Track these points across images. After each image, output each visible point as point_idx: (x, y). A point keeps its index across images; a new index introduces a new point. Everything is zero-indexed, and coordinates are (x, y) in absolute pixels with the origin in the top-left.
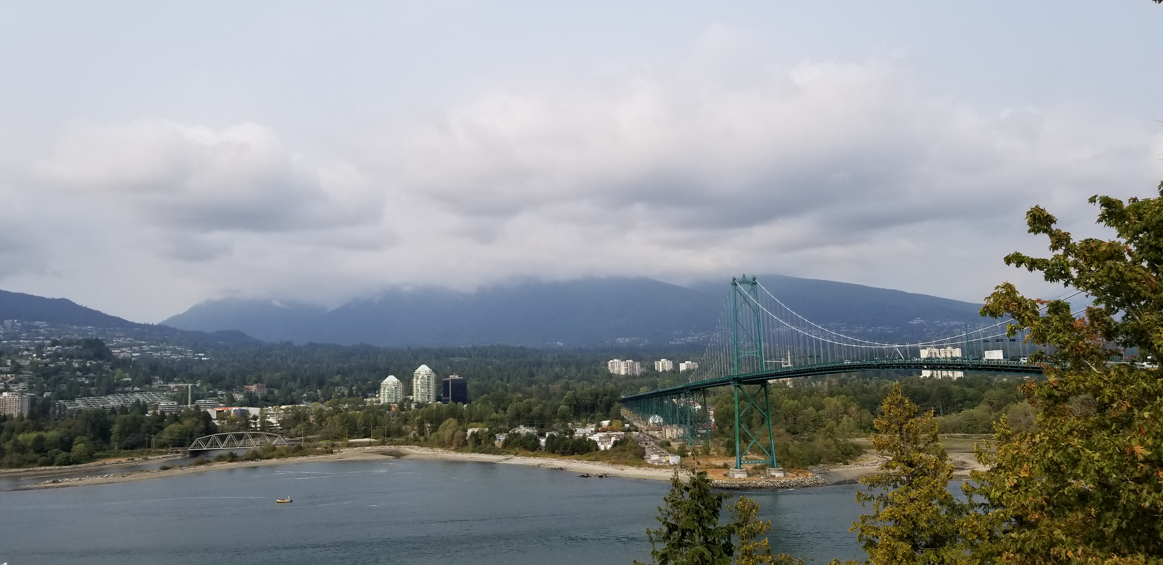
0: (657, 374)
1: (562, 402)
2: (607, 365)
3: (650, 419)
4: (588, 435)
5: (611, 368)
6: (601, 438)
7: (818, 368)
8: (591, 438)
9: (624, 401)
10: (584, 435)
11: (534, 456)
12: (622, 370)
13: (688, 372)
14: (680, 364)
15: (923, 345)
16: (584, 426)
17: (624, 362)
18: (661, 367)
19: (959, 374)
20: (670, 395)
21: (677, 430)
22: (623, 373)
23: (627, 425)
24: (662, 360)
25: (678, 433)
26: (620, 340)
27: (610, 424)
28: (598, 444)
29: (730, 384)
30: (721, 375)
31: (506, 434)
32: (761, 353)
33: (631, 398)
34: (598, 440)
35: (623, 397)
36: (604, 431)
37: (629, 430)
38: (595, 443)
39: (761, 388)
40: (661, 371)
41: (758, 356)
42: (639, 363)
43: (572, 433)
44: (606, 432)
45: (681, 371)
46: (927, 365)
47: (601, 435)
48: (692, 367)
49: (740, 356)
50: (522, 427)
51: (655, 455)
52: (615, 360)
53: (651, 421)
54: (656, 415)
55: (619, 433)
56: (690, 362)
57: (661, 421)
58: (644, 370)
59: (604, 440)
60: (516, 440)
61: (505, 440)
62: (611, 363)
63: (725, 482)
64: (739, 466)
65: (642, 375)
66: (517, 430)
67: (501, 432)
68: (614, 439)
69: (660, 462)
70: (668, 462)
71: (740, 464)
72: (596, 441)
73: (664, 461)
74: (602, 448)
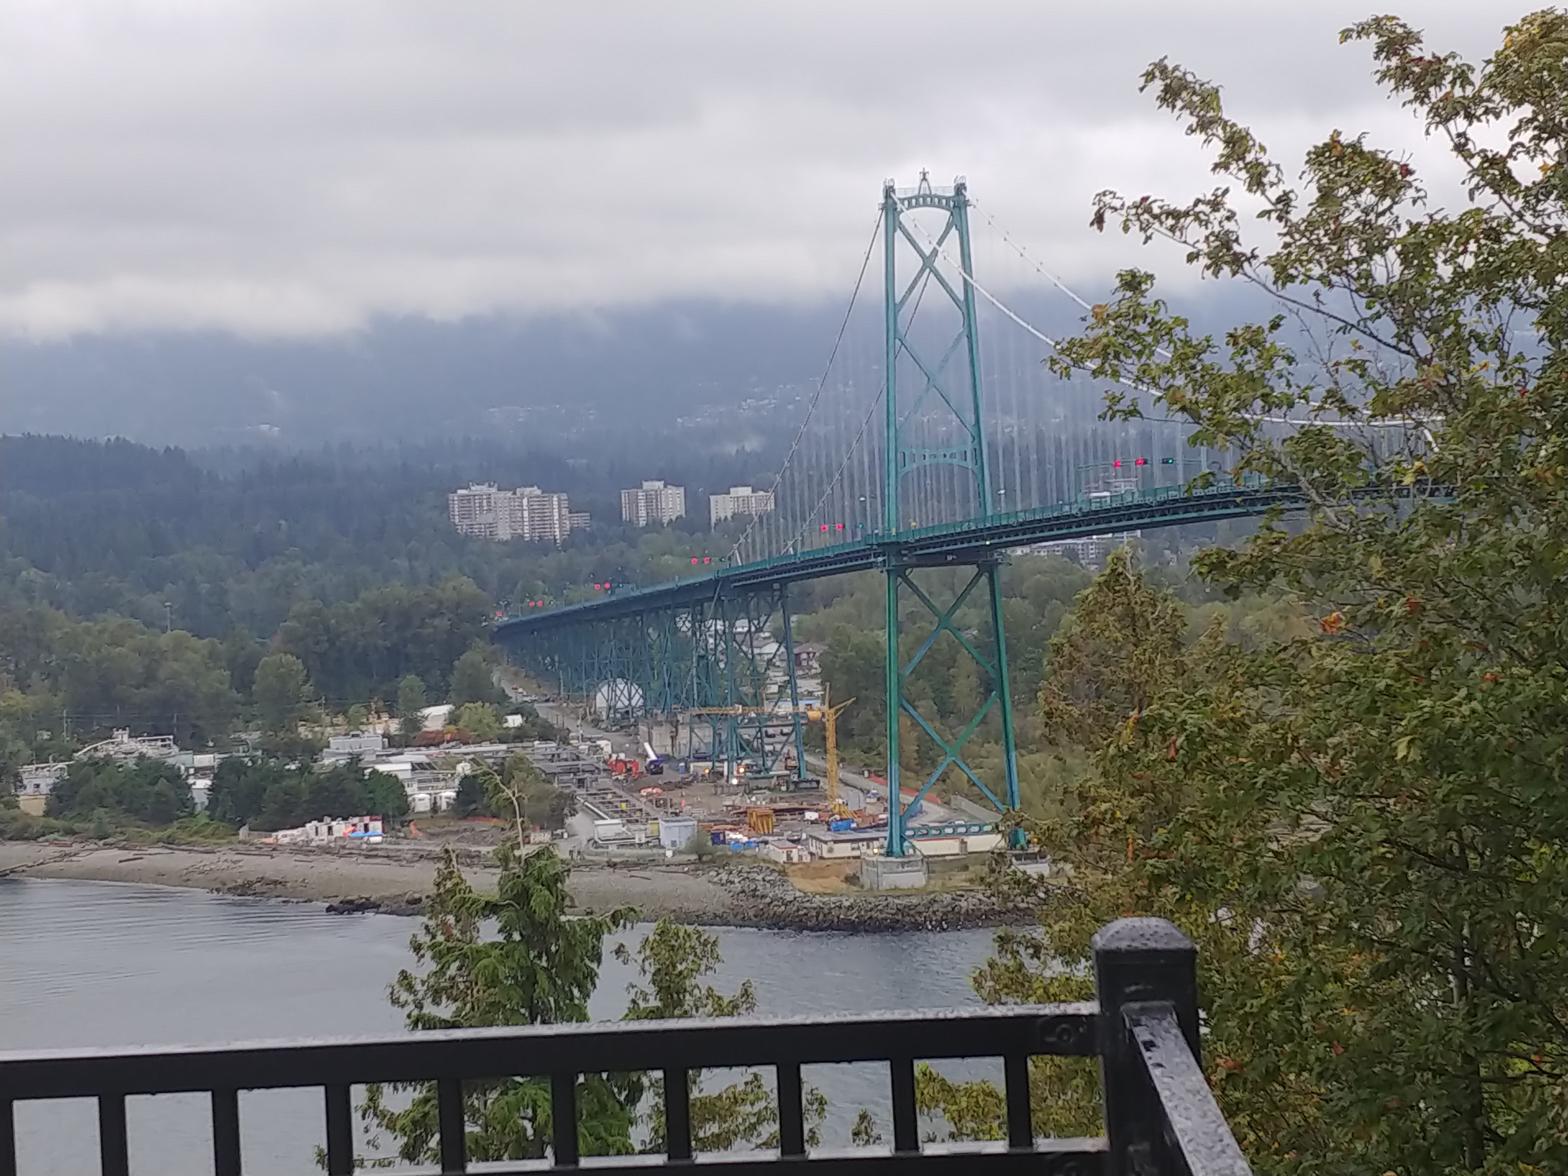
0: (630, 535)
1: (275, 642)
2: (445, 508)
3: (599, 695)
4: (374, 758)
5: (462, 517)
6: (416, 767)
8: (381, 768)
9: (505, 634)
10: (355, 759)
11: (170, 842)
12: (500, 524)
13: (740, 521)
14: (713, 498)
16: (354, 727)
17: (509, 494)
18: (643, 513)
20: (669, 607)
21: (692, 730)
22: (504, 533)
23: (515, 721)
24: (647, 485)
25: (695, 740)
26: (495, 415)
27: (452, 719)
28: (409, 791)
29: (870, 566)
31: (61, 765)
32: (978, 453)
33: (529, 622)
34: (408, 775)
35: (501, 619)
36: (433, 740)
37: (520, 735)
38: (393, 783)
39: (978, 575)
40: (642, 523)
41: (969, 464)
42: (564, 496)
43: (314, 749)
44: (437, 745)
45: (713, 520)
47: (420, 756)
48: (754, 508)
49: (907, 468)
50: (122, 736)
51: (609, 821)
52: (476, 489)
53: (601, 701)
54: (619, 680)
55: (486, 747)
56: (746, 491)
57: (637, 700)
58: (582, 520)
59: (427, 774)
60: (97, 782)
61: (55, 788)
62: (462, 498)
63: (847, 904)
64: (896, 849)
65: (574, 538)
66: (105, 749)
67: (40, 756)
68: (464, 768)
69: (625, 843)
70: (655, 842)
71: (903, 839)
72: (401, 776)
73: (640, 838)
74: (421, 800)
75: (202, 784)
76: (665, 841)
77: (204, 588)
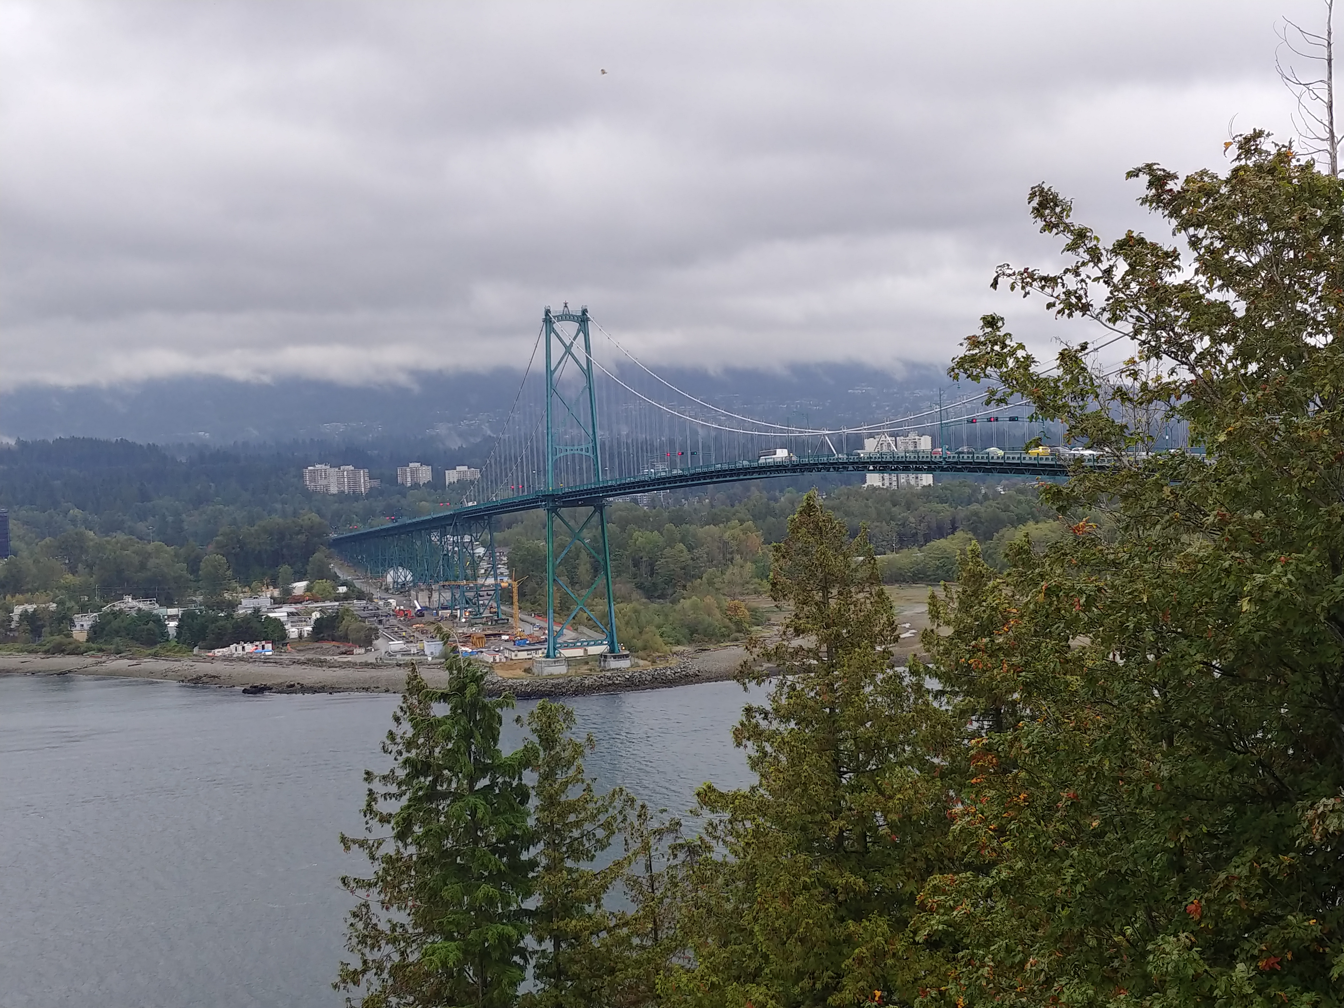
0: (403, 491)
1: (211, 548)
2: (302, 476)
3: (388, 576)
4: (266, 610)
5: (311, 482)
6: (290, 614)
7: (694, 474)
8: (271, 615)
9: (337, 543)
10: (257, 610)
11: (155, 656)
12: (332, 485)
13: (463, 485)
14: (447, 472)
15: (869, 429)
16: (255, 594)
17: (337, 469)
18: (409, 479)
19: (927, 479)
20: (427, 529)
21: (440, 594)
22: (334, 490)
23: (342, 589)
24: (411, 465)
25: (442, 599)
26: (327, 428)
27: (308, 589)
28: (286, 627)
29: (538, 507)
30: (523, 491)
31: (95, 614)
32: (594, 448)
33: (350, 537)
34: (286, 619)
35: (334, 536)
36: (298, 600)
37: (346, 597)
38: (278, 624)
39: (595, 512)
40: (409, 485)
41: (590, 454)
42: (366, 470)
43: (233, 605)
44: (301, 603)
45: (447, 483)
46: (874, 463)
47: (292, 608)
48: (469, 477)
49: (558, 456)
50: (128, 599)
51: (397, 642)
52: (318, 466)
53: (389, 579)
54: (399, 568)
55: (328, 604)
56: (464, 468)
57: (409, 578)
58: (376, 483)
59: (296, 618)
60: (115, 624)
61: (92, 627)
62: (311, 471)
63: (526, 683)
64: (551, 654)
65: (371, 493)
66: (118, 606)
67: (83, 609)
68: (316, 615)
69: (406, 653)
70: (422, 652)
71: (555, 649)
72: (282, 619)
73: (413, 650)
74: (293, 632)
75: (173, 624)
76: (427, 652)
77: (170, 519)
